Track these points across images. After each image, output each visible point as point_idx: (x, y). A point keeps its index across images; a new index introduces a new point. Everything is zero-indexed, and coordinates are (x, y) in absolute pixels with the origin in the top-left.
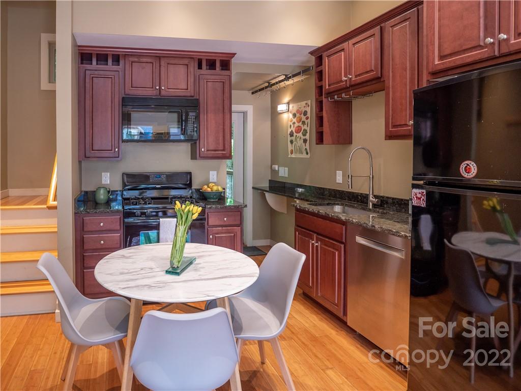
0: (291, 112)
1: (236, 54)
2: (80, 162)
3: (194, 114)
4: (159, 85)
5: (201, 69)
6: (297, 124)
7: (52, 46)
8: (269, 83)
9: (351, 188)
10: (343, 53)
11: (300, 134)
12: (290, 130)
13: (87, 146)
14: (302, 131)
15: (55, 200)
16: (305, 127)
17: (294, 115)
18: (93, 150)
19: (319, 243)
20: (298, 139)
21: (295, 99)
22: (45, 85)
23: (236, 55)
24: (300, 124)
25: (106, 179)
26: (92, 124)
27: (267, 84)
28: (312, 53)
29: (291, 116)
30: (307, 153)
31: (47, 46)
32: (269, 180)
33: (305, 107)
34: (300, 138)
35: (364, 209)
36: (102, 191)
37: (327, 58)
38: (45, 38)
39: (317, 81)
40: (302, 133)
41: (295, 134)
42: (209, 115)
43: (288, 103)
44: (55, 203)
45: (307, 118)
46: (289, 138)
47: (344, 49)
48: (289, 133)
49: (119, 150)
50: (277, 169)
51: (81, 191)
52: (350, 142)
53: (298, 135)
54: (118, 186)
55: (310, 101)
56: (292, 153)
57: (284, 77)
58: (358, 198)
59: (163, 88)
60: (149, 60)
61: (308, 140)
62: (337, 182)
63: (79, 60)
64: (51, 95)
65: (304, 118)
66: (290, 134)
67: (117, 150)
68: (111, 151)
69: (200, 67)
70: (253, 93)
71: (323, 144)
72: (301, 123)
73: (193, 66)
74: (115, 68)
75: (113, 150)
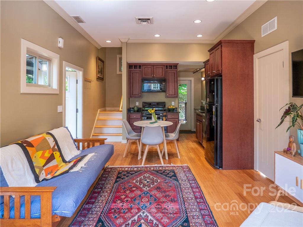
2: (129, 98)
3: (164, 83)
4: (153, 75)
7: (121, 59)
13: (131, 94)
15: (122, 109)
18: (133, 95)
19: (199, 123)
22: (118, 72)
23: (179, 64)
25: (137, 104)
31: (119, 59)
32: (201, 106)
36: (136, 107)
38: (118, 56)
42: (170, 84)
44: (122, 110)
51: (129, 107)
54: (141, 106)
59: (155, 75)
60: (150, 67)
63: (129, 67)
64: (121, 75)
67: (140, 95)
68: (138, 95)
69: (167, 68)
70: (194, 73)
73: (164, 68)
74: (140, 69)
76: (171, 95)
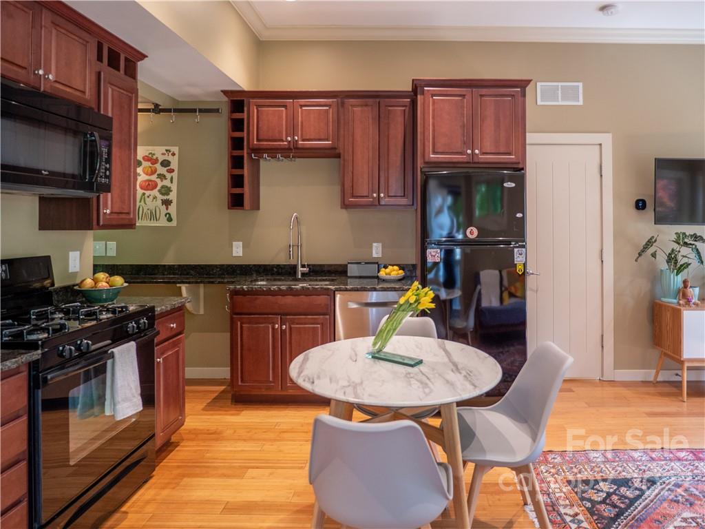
1: (147, 57)
5: (102, 62)
6: (144, 177)
10: (284, 109)
11: (155, 192)
14: (158, 188)
16: (167, 183)
17: (138, 163)
19: (287, 324)
20: (147, 200)
23: (146, 59)
24: (153, 178)
28: (225, 93)
30: (170, 220)
33: (163, 154)
34: (155, 198)
35: (293, 280)
37: (255, 107)
39: (231, 130)
40: (159, 191)
41: (140, 191)
45: (171, 171)
47: (286, 106)
52: (258, 208)
53: (147, 193)
55: (177, 148)
57: (152, 107)
58: (273, 270)
59: (51, 77)
61: (175, 202)
62: (234, 255)
65: (162, 170)
69: (100, 57)
71: (243, 209)
72: (155, 176)
76: (115, 216)
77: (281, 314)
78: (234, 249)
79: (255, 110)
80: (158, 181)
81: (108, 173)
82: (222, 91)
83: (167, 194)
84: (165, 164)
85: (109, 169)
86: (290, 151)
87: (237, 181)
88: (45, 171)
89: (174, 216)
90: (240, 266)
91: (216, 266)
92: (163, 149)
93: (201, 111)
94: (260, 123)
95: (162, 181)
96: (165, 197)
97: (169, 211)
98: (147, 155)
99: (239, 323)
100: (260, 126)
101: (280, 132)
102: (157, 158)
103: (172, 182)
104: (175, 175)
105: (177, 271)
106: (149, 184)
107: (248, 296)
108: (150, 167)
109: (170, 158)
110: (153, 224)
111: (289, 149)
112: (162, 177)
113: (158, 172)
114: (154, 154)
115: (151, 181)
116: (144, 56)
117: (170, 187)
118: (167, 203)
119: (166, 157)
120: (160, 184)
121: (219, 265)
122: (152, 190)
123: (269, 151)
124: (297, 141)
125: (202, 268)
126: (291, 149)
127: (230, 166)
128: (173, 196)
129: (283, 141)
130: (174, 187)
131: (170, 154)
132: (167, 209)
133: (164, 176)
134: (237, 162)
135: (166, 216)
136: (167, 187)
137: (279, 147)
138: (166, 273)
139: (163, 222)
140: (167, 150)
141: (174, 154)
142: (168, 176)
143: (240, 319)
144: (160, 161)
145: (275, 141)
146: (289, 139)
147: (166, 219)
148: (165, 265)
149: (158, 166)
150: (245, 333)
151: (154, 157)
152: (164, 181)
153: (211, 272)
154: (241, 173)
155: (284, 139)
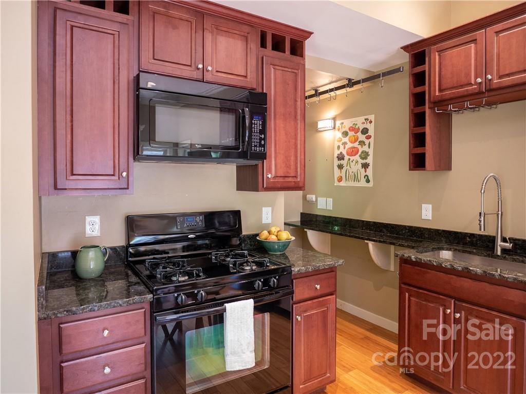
0: (339, 130)
1: (312, 33)
2: (40, 199)
4: (202, 62)
5: (265, 47)
6: (349, 145)
8: (316, 91)
9: (484, 230)
10: (473, 45)
11: (357, 157)
12: (337, 153)
13: (61, 167)
14: (359, 153)
16: (365, 148)
17: (345, 134)
18: (73, 174)
19: (463, 312)
20: (351, 164)
21: (345, 114)
23: (312, 35)
24: (356, 145)
25: (93, 227)
26: (72, 121)
27: (313, 92)
28: (405, 48)
29: (339, 135)
30: (368, 181)
32: (301, 213)
33: (363, 123)
34: (357, 162)
35: (489, 256)
37: (437, 53)
39: (412, 86)
40: (360, 156)
41: (347, 157)
43: (334, 119)
45: (369, 137)
46: (336, 162)
47: (476, 40)
48: (336, 155)
49: (128, 175)
50: (314, 199)
52: (449, 168)
53: (352, 158)
55: (373, 115)
56: (340, 180)
57: (346, 82)
59: (210, 68)
61: (371, 165)
62: (423, 218)
65: (362, 137)
66: (338, 157)
67: (124, 174)
68: (113, 178)
69: (264, 44)
71: (424, 170)
72: (357, 143)
74: (120, 17)
75: (117, 174)
76: (281, 180)
77: (456, 299)
78: (424, 212)
79: (437, 57)
80: (359, 147)
81: (263, 142)
82: (402, 48)
83: (365, 158)
84: (365, 131)
85: (264, 139)
86: (482, 96)
87: (418, 140)
88: (198, 145)
89: (371, 178)
90: (429, 230)
91: (405, 227)
92: (362, 119)
93: (384, 74)
94: (443, 70)
95: (362, 147)
96: (364, 161)
97: (367, 173)
98: (352, 126)
99: (407, 294)
100: (443, 73)
101: (468, 75)
102: (359, 128)
103: (369, 148)
104: (372, 140)
105: (373, 228)
106: (353, 151)
107: (416, 268)
108: (354, 136)
109: (368, 126)
110: (356, 184)
111: (481, 93)
112: (362, 143)
113: (359, 140)
114: (357, 125)
115: (355, 148)
116: (309, 34)
117: (368, 152)
118: (365, 166)
119: (365, 126)
120: (361, 150)
121: (408, 226)
122: (355, 155)
123: (454, 101)
124: (490, 80)
125: (393, 227)
126: (483, 93)
127: (412, 125)
128: (370, 160)
129: (471, 84)
130: (371, 151)
131: (368, 122)
132: (366, 172)
133: (364, 142)
134: (418, 119)
135: (365, 178)
136: (366, 152)
137: (466, 93)
138: (364, 228)
139: (363, 183)
140: (366, 119)
141: (371, 122)
142: (367, 142)
143: (408, 291)
144: (361, 130)
145: (462, 86)
146: (479, 80)
147: (365, 180)
148: (363, 221)
149: (359, 134)
150: (413, 308)
151: (357, 127)
152: (364, 147)
153: (401, 233)
154: (423, 131)
155: (473, 82)
